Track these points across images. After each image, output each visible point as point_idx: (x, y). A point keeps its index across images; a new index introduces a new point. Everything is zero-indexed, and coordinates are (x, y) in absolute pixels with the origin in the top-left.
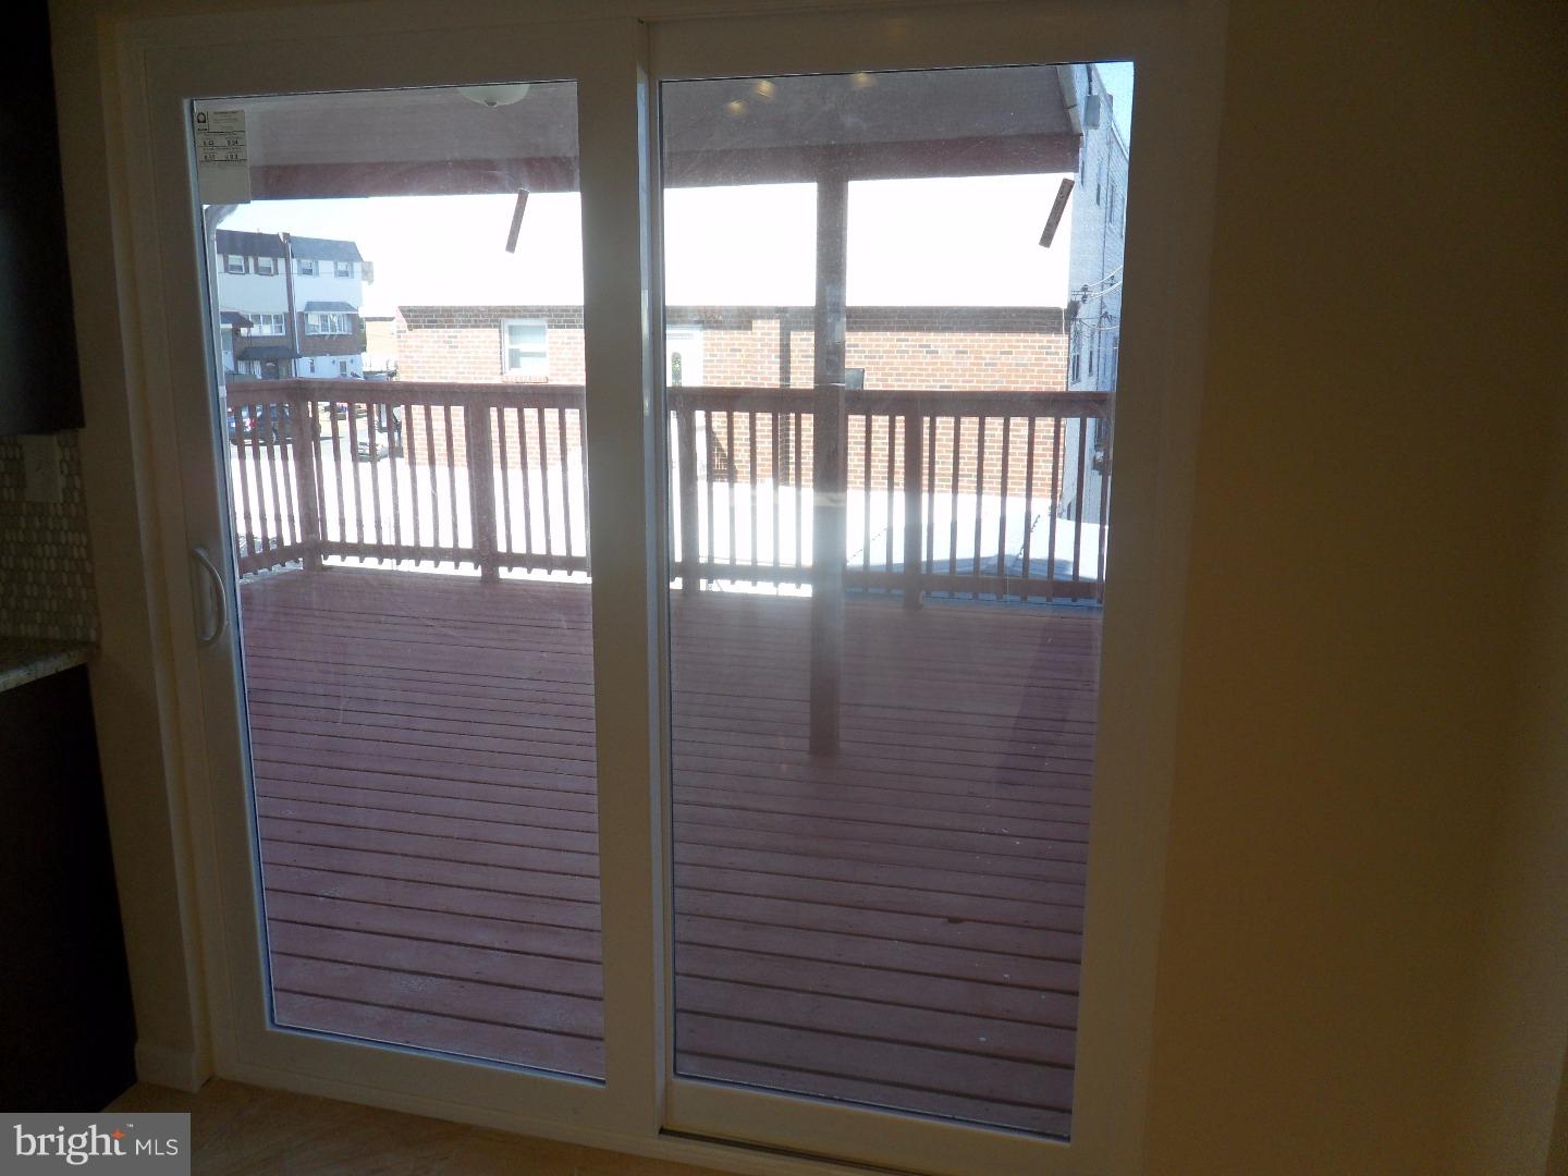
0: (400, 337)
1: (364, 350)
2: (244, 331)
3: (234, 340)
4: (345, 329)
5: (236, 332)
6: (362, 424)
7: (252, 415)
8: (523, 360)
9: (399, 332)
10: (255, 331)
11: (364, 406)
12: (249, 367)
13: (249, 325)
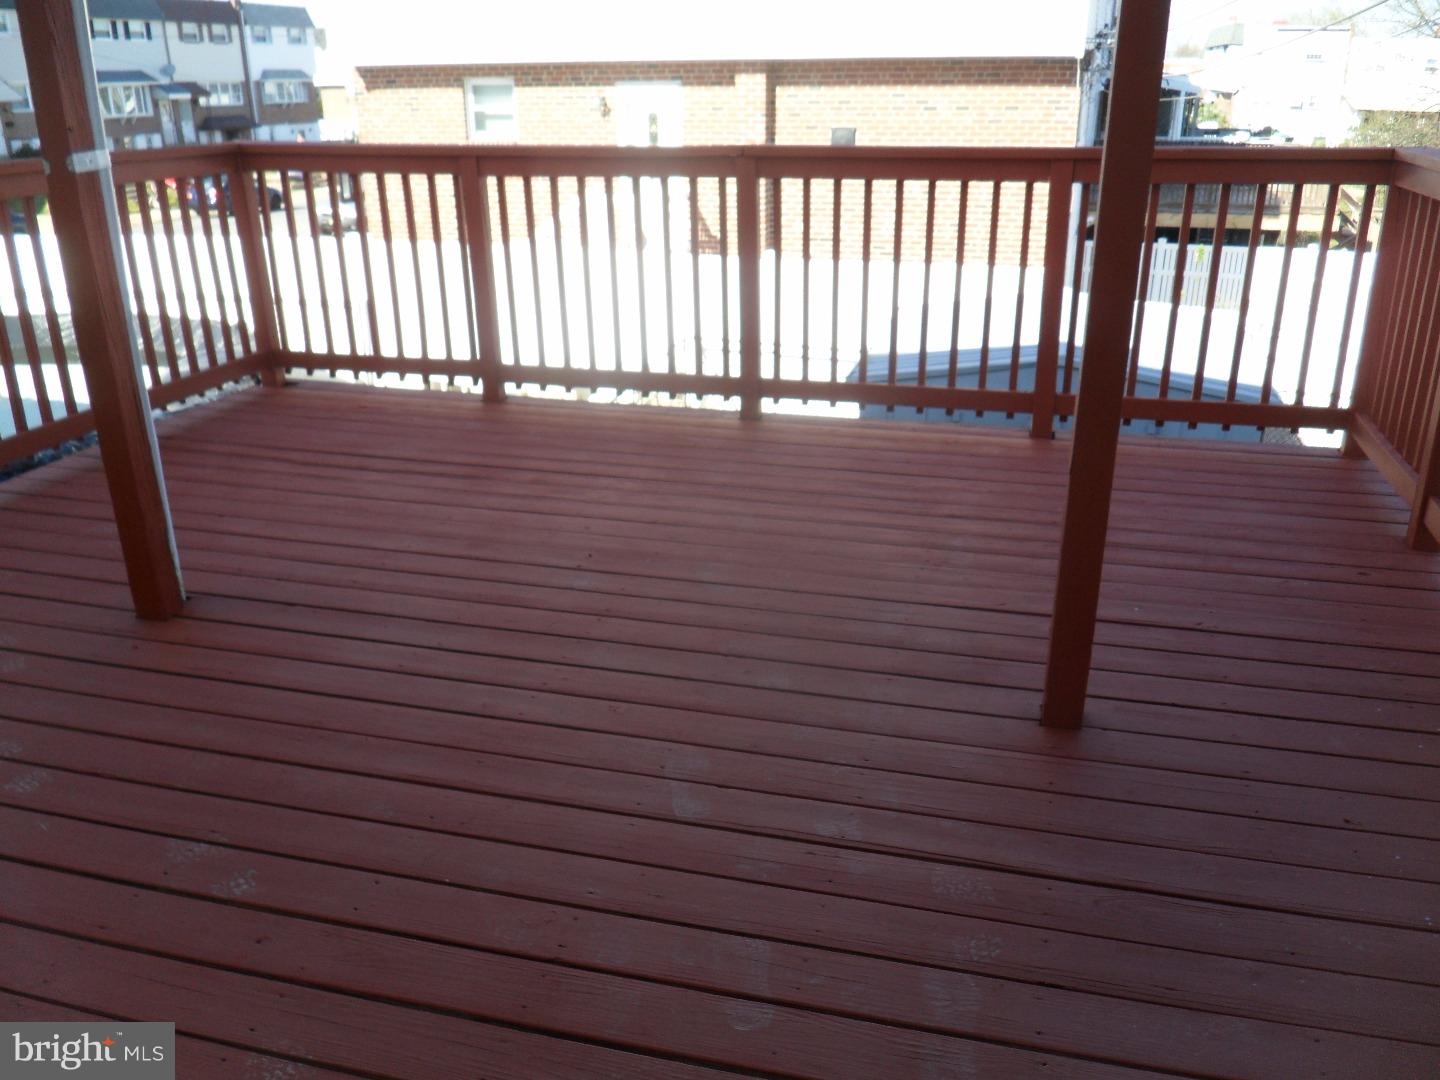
0: (357, 99)
1: (321, 117)
2: (202, 101)
3: (194, 110)
4: (300, 97)
5: (195, 102)
6: (322, 194)
7: (217, 185)
8: (489, 123)
9: (356, 94)
10: (214, 101)
11: (324, 176)
12: (211, 136)
13: (207, 94)
